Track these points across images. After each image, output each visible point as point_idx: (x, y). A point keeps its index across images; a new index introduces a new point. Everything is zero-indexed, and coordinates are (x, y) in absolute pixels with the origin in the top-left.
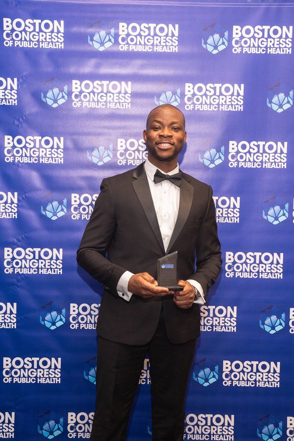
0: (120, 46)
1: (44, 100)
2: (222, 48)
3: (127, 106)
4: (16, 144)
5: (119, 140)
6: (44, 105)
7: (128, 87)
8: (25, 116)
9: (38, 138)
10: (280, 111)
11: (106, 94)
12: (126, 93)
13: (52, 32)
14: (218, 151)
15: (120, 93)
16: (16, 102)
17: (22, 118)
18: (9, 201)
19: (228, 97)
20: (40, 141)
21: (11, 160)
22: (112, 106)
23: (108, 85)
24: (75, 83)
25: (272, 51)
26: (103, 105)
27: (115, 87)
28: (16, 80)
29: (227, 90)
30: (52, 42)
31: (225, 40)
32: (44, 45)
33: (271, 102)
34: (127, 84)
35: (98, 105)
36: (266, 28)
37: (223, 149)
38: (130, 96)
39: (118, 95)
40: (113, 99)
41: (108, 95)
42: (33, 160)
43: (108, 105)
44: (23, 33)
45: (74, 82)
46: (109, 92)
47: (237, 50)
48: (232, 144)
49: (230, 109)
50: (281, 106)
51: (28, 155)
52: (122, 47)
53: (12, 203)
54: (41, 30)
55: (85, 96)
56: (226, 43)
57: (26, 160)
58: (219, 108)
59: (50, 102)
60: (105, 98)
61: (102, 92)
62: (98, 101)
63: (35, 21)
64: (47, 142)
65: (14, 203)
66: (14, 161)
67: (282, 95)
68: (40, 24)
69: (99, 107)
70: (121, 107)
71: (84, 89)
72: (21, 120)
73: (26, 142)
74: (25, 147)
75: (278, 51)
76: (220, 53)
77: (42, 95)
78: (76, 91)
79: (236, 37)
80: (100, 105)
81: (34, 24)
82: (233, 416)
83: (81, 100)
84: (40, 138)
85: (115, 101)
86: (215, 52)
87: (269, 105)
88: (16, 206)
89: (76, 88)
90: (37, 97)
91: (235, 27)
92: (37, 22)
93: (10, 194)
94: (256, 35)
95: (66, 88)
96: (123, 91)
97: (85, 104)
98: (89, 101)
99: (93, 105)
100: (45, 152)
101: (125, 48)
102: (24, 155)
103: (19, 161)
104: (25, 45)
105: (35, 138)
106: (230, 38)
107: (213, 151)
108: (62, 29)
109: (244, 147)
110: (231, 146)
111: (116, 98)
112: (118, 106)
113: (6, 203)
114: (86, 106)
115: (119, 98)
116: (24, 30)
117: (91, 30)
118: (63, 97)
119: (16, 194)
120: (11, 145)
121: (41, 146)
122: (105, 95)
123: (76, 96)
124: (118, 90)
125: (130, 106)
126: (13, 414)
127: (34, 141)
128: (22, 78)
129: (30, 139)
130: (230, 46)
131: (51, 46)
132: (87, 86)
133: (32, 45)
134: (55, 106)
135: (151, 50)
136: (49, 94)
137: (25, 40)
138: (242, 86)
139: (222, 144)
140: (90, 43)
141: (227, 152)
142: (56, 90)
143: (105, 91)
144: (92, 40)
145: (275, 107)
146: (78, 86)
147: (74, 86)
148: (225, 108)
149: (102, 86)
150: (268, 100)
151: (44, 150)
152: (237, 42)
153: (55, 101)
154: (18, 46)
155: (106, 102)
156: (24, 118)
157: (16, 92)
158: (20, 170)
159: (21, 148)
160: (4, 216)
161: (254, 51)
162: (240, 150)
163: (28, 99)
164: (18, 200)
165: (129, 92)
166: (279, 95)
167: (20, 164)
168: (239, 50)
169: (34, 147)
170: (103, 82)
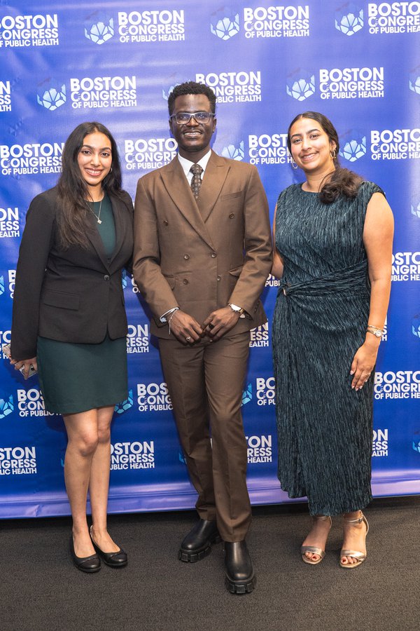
0: (121, 37)
1: (40, 103)
2: (233, 33)
3: (133, 103)
4: (13, 154)
5: (127, 142)
6: (41, 109)
7: (133, 82)
8: (21, 122)
9: (36, 146)
10: (302, 99)
11: (108, 91)
12: (130, 88)
13: (45, 27)
14: (237, 147)
15: (124, 89)
16: (10, 108)
17: (18, 125)
18: (10, 218)
19: (244, 87)
20: (39, 148)
21: (9, 172)
22: (116, 104)
23: (110, 81)
24: (74, 82)
25: (289, 34)
26: (106, 104)
27: (117, 83)
28: (8, 83)
29: (242, 79)
30: (46, 39)
31: (236, 25)
32: (38, 43)
33: (291, 90)
34: (131, 78)
35: (100, 104)
36: (280, 9)
37: (242, 144)
38: (135, 91)
39: (121, 91)
40: (117, 97)
41: (111, 92)
42: (32, 171)
43: (112, 104)
44: (14, 31)
45: (72, 80)
46: (111, 89)
47: (249, 34)
48: (253, 139)
49: (247, 99)
50: (302, 94)
51: (27, 165)
52: (123, 39)
53: (13, 219)
54: (33, 27)
55: (86, 96)
56: (238, 28)
57: (25, 171)
58: (234, 99)
59: (47, 105)
60: (107, 96)
61: (104, 89)
62: (100, 100)
63: (26, 17)
64: (47, 150)
65: (15, 220)
66: (12, 173)
67: (302, 82)
68: (31, 20)
69: (101, 106)
70: (127, 105)
71: (84, 88)
72: (17, 127)
73: (24, 151)
74: (23, 156)
75: (295, 34)
76: (232, 38)
77: (38, 97)
78: (75, 91)
79: (248, 20)
80: (103, 104)
81: (25, 21)
82: (270, 437)
83: (81, 100)
84: (39, 145)
85: (119, 98)
86: (226, 38)
87: (289, 93)
88: (18, 223)
89: (75, 87)
90: (32, 100)
91: (246, 10)
92: (28, 18)
93: (10, 210)
94: (270, 17)
95: (64, 88)
96: (127, 87)
97: (86, 104)
98: (90, 100)
99: (95, 105)
100: (45, 161)
101: (127, 39)
102: (22, 166)
103: (17, 173)
104: (17, 44)
105: (34, 145)
106: (242, 22)
107: (232, 148)
108: (56, 24)
109: (265, 141)
110: (251, 141)
111: (119, 95)
112: (122, 104)
113: (6, 220)
114: (87, 107)
115: (124, 95)
116: (15, 28)
117: (87, 22)
118: (61, 98)
119: (16, 209)
120: (8, 155)
121: (40, 155)
122: (107, 93)
123: (76, 96)
124: (121, 87)
125: (135, 103)
126: (33, 448)
127: (33, 149)
128: (15, 80)
129: (28, 148)
130: (242, 31)
131: (44, 43)
132: (87, 84)
133: (24, 43)
134: (53, 108)
135: (155, 40)
136: (46, 96)
137: (17, 39)
138: (259, 73)
139: (241, 139)
140: (88, 37)
141: (247, 148)
142: (53, 91)
143: (107, 88)
144: (89, 33)
145: (296, 95)
146: (77, 85)
147: (72, 85)
148: (241, 99)
149: (103, 82)
150: (288, 88)
151: (44, 159)
152: (249, 26)
153: (53, 103)
154: (8, 46)
155: (109, 100)
156: (20, 124)
157: (9, 96)
158: (20, 182)
159: (19, 158)
160: (5, 235)
161: (268, 34)
162: (262, 144)
163: (23, 103)
164: (20, 216)
165: (134, 87)
166: (300, 82)
167: (19, 177)
168: (252, 35)
169: (33, 156)
170: (105, 79)
